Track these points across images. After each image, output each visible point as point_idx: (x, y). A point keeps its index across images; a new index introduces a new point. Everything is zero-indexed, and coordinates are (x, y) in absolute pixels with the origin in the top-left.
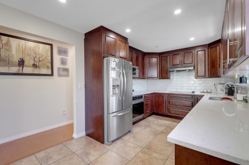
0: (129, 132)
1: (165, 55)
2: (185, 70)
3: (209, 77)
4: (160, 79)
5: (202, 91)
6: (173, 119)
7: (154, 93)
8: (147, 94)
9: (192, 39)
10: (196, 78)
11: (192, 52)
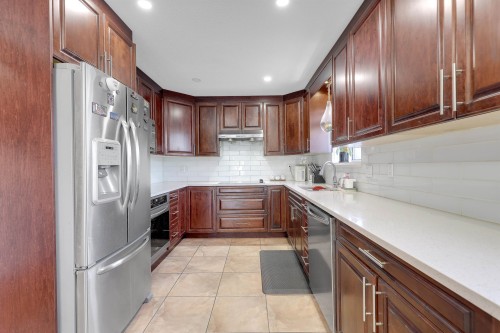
0: (146, 301)
1: (208, 104)
2: (248, 139)
3: (286, 154)
4: (196, 155)
5: (272, 178)
6: (230, 240)
7: (186, 188)
8: (174, 192)
9: (268, 79)
10: (265, 155)
11: (259, 106)
